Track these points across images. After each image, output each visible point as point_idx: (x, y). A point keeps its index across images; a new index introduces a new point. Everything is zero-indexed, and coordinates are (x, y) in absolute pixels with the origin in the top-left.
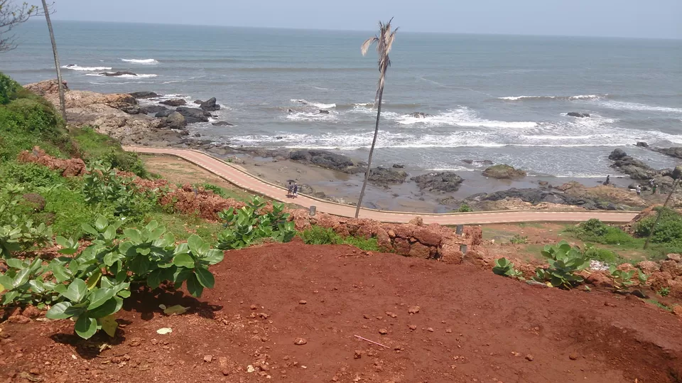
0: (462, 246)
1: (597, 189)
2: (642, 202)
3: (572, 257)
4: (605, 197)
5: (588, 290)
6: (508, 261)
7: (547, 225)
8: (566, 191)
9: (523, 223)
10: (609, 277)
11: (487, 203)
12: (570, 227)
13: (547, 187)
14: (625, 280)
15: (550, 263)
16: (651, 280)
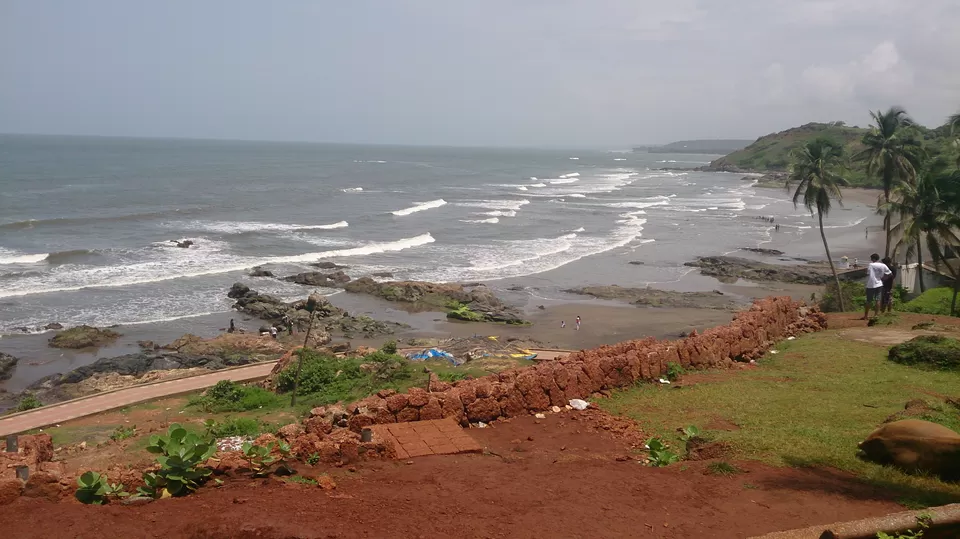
0: (20, 470)
1: (221, 339)
2: (280, 347)
3: (190, 446)
4: (234, 349)
5: (220, 485)
6: (96, 475)
7: (161, 403)
8: (181, 350)
9: (126, 407)
10: (244, 458)
11: (64, 388)
12: (194, 398)
13: (153, 349)
14: (263, 458)
15: (161, 462)
16: (296, 449)
